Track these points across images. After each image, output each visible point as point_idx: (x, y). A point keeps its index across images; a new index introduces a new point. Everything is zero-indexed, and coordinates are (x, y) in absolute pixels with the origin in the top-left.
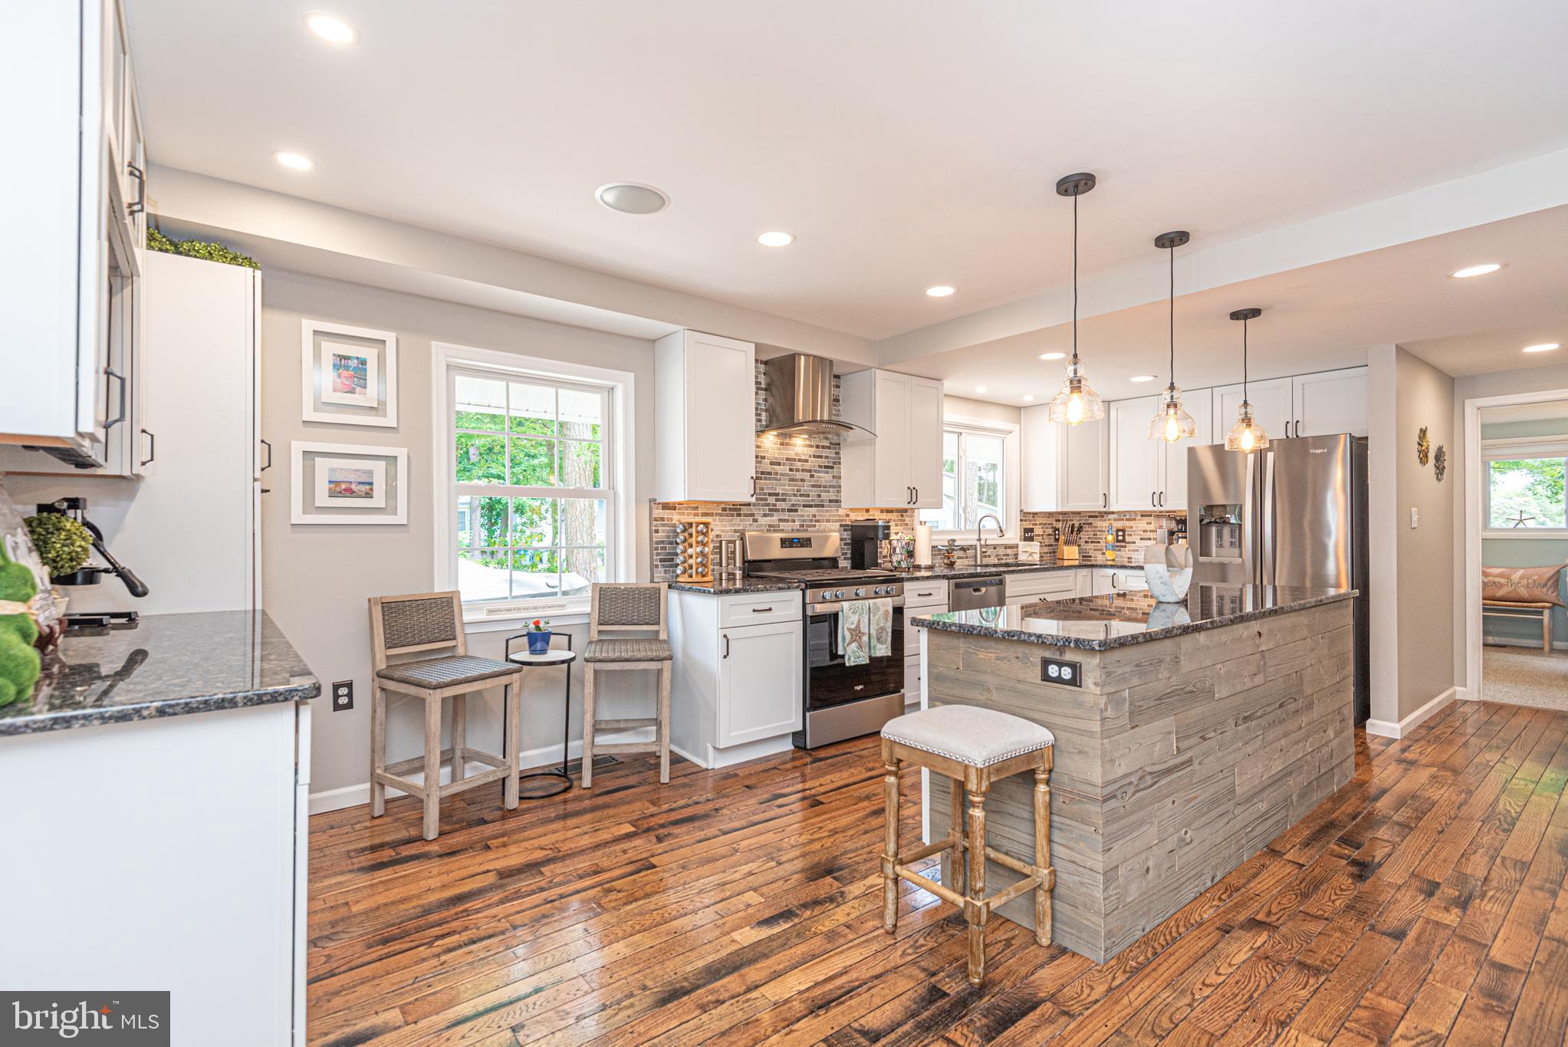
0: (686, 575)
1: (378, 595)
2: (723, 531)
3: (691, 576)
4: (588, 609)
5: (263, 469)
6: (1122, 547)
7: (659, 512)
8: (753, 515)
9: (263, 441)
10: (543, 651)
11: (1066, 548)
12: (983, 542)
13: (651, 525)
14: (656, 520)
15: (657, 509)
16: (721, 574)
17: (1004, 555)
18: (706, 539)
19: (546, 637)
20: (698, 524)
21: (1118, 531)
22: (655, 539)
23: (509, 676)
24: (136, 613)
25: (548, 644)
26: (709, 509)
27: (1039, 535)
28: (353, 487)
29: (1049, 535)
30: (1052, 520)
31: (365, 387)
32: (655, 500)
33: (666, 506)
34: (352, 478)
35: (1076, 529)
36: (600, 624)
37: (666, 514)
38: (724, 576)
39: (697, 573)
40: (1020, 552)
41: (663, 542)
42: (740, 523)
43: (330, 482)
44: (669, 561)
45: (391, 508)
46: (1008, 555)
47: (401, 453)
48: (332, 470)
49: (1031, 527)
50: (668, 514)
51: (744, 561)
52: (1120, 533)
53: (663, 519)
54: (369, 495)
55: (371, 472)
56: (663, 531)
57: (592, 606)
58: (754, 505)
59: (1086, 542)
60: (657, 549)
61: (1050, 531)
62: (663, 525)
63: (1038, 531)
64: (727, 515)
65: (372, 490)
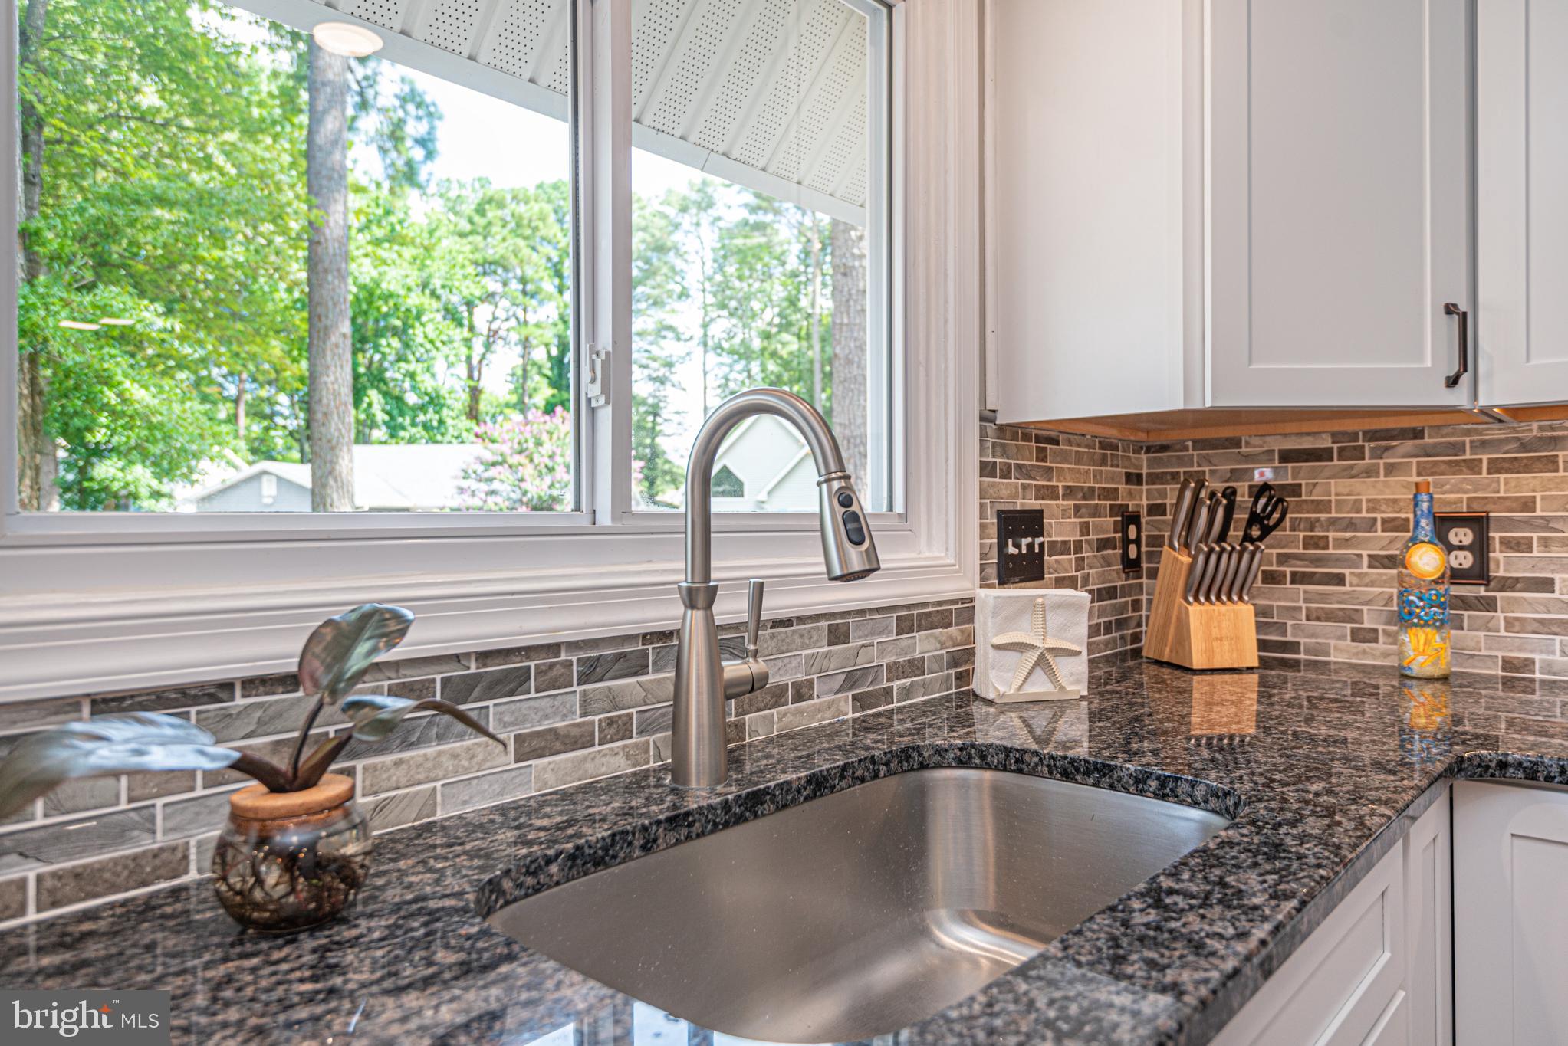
6: (1465, 603)
11: (1197, 613)
12: (731, 608)
17: (897, 670)
21: (1443, 523)
27: (1063, 548)
29: (1103, 544)
30: (1109, 477)
35: (1241, 516)
40: (981, 648)
46: (916, 667)
49: (1031, 503)
52: (1462, 535)
59: (1271, 578)
61: (1106, 525)
63: (1061, 526)
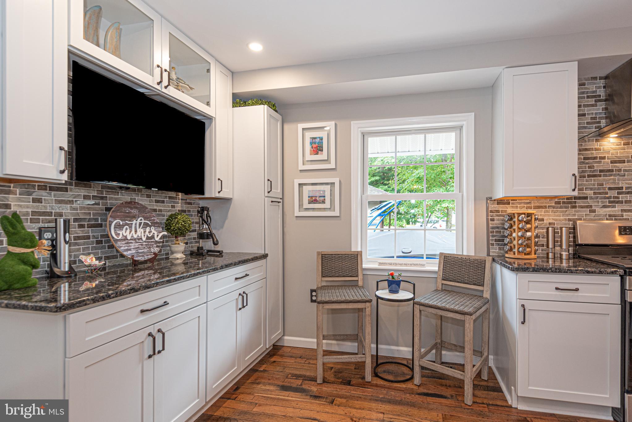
0: (512, 253)
1: (320, 251)
2: (556, 220)
3: (514, 254)
4: (436, 268)
5: (269, 192)
7: (494, 207)
8: (591, 206)
9: (268, 180)
10: (396, 292)
13: (487, 216)
14: (491, 212)
15: (493, 204)
16: (548, 254)
18: (529, 226)
19: (398, 283)
20: (519, 214)
22: (490, 225)
23: (364, 304)
24: (222, 251)
25: (399, 287)
26: (543, 203)
28: (317, 199)
31: (322, 151)
32: (491, 198)
33: (500, 202)
34: (318, 194)
36: (443, 280)
37: (501, 208)
38: (551, 255)
39: (519, 252)
41: (498, 228)
42: (572, 213)
43: (309, 197)
44: (500, 241)
45: (332, 208)
47: (336, 181)
48: (309, 191)
50: (502, 208)
51: (576, 245)
53: (498, 211)
54: (323, 202)
55: (324, 191)
56: (498, 220)
57: (439, 267)
58: (591, 198)
60: (492, 232)
62: (498, 216)
64: (561, 207)
65: (325, 199)
